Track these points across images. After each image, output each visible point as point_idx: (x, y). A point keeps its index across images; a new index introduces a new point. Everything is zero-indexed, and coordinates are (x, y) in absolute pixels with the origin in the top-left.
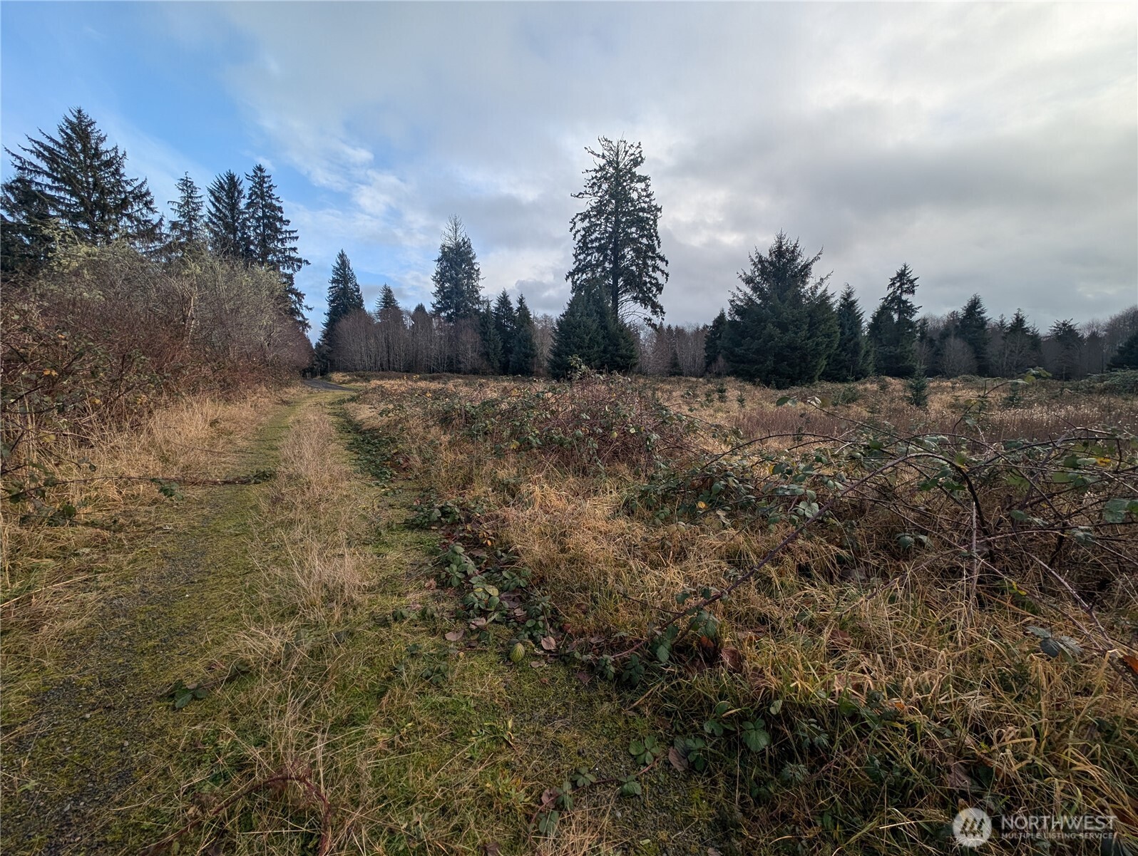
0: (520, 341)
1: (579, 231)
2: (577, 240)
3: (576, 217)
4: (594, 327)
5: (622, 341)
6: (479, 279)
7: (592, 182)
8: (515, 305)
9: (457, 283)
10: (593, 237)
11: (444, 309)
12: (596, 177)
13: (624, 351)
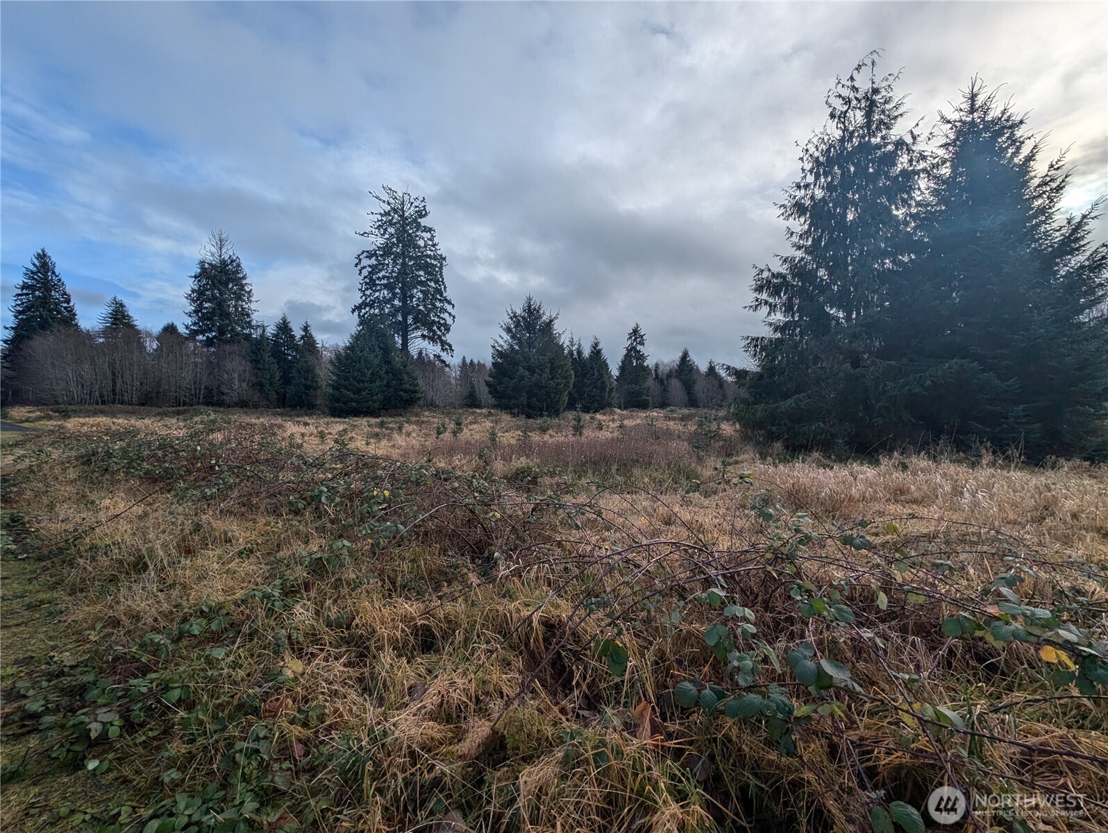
0: (299, 372)
1: (364, 267)
2: (363, 275)
3: (363, 253)
4: (376, 361)
5: (406, 377)
6: (251, 301)
7: (378, 224)
8: (298, 333)
9: (220, 305)
10: (380, 275)
11: (202, 332)
12: (382, 220)
13: (408, 386)
